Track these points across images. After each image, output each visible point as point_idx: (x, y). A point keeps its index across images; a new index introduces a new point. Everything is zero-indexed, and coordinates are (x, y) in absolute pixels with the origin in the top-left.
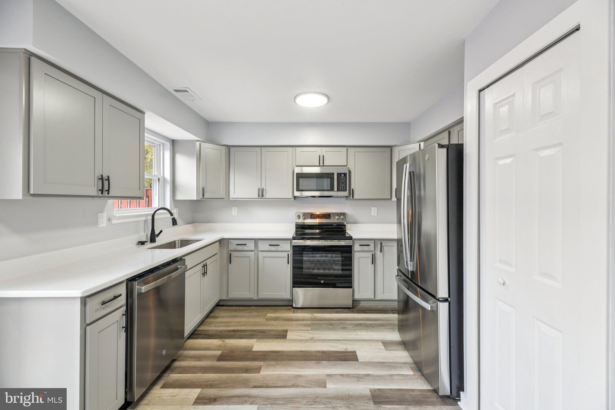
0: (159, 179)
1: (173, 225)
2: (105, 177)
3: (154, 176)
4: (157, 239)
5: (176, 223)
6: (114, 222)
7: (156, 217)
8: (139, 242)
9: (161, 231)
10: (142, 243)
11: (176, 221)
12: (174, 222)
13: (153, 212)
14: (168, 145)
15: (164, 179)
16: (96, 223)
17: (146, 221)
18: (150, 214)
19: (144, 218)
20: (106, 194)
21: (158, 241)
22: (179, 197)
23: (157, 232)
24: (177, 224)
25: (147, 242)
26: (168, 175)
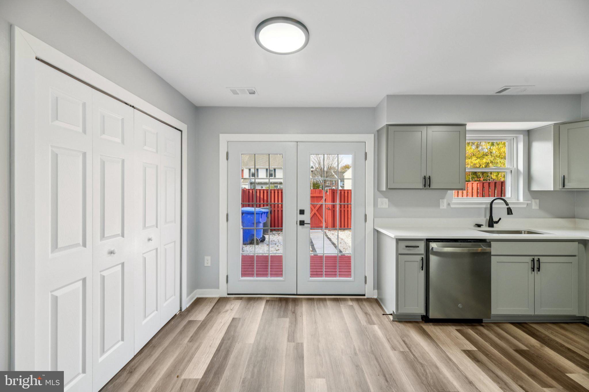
0: (511, 171)
1: (508, 214)
2: (427, 176)
3: (507, 169)
4: (495, 225)
5: (512, 212)
6: (452, 206)
7: (493, 206)
8: (476, 224)
9: (500, 219)
10: (479, 226)
11: (511, 210)
12: (510, 212)
13: (490, 202)
14: (521, 137)
15: (518, 170)
16: (438, 205)
17: (486, 208)
18: (489, 203)
19: (484, 206)
20: (427, 187)
21: (495, 227)
22: (535, 187)
23: (495, 219)
24: (512, 214)
25: (483, 225)
26: (521, 167)
